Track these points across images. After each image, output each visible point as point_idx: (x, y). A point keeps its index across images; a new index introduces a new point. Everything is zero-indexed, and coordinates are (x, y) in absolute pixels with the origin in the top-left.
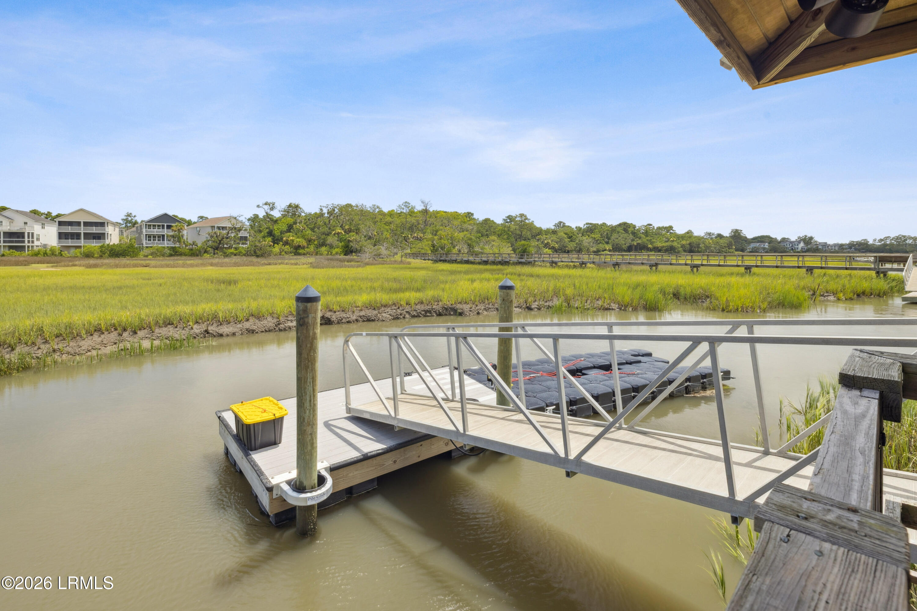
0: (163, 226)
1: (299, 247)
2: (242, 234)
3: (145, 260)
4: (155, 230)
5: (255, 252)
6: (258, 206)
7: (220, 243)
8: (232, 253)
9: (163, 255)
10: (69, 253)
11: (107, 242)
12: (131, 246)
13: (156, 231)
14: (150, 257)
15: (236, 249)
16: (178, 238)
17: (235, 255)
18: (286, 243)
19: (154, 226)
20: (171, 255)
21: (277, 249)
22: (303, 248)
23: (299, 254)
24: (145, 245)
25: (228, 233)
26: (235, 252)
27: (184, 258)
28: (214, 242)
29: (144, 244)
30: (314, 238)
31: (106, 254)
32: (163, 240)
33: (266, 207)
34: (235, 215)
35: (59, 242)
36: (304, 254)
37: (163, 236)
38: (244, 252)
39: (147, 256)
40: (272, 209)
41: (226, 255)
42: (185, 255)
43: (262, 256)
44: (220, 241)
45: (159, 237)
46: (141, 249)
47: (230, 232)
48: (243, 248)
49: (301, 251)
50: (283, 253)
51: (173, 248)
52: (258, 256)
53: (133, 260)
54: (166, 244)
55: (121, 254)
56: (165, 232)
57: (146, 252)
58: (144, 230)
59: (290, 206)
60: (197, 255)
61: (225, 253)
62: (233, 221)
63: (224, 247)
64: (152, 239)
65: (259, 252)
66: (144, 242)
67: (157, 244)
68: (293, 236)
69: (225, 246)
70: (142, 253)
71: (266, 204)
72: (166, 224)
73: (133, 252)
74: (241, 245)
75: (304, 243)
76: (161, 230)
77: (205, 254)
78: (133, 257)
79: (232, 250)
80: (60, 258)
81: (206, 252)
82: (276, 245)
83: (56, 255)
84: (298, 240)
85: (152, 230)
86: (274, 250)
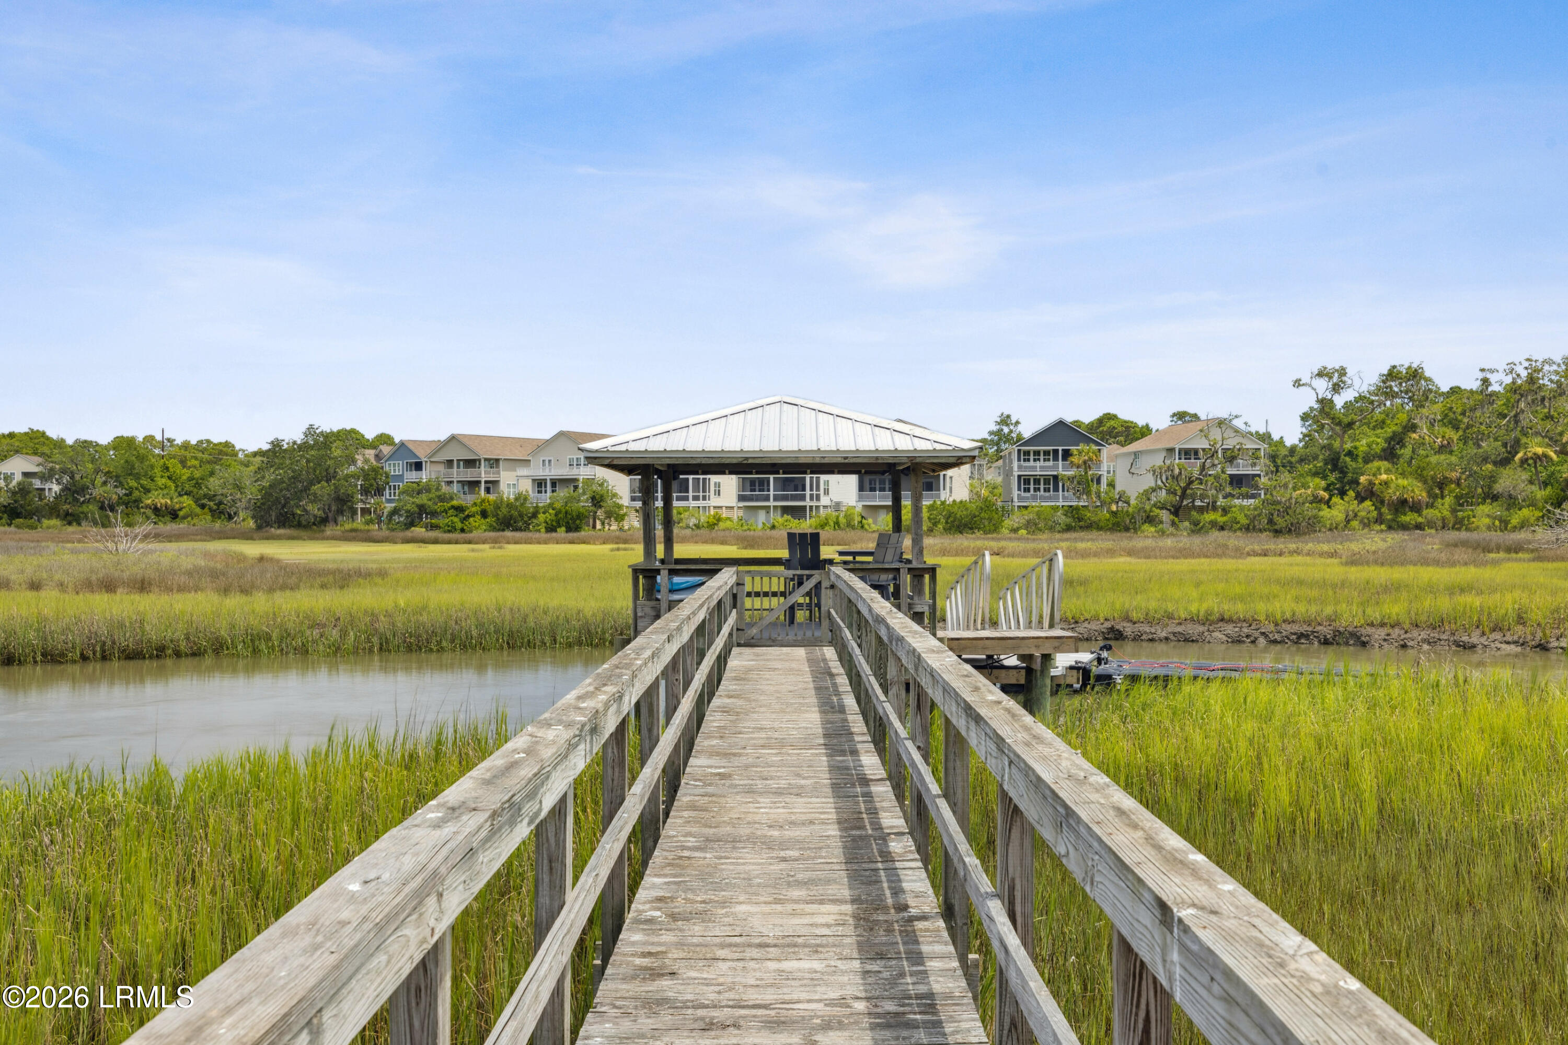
0: (1056, 452)
1: (1402, 505)
2: (1242, 468)
3: (1010, 539)
4: (1038, 464)
5: (1271, 521)
6: (1298, 383)
7: (1183, 496)
8: (1214, 524)
9: (1051, 529)
10: (875, 522)
11: (944, 495)
12: (987, 506)
13: (1040, 468)
14: (1023, 532)
15: (1225, 511)
16: (1084, 485)
17: (1222, 528)
18: (1369, 494)
19: (1037, 453)
20: (1069, 529)
21: (1338, 511)
22: (1416, 508)
23: (1404, 527)
24: (1017, 504)
25: (1203, 467)
26: (1221, 520)
27: (1094, 534)
28: (1169, 492)
29: (1016, 499)
30: (1454, 475)
31: (940, 526)
32: (1056, 489)
33: (1322, 386)
34: (1223, 414)
35: (861, 498)
36: (1419, 527)
37: (1056, 478)
38: (1244, 521)
39: (1015, 530)
40: (1336, 388)
41: (1197, 529)
42: (1100, 529)
43: (1292, 530)
44: (1184, 491)
45: (1047, 482)
46: (1006, 512)
47: (1208, 465)
48: (1242, 508)
49: (1409, 518)
50: (1355, 523)
51: (1072, 511)
52: (1277, 532)
53: (988, 539)
54: (1063, 499)
55: (966, 525)
56: (1061, 469)
57: (1016, 519)
58: (1015, 464)
59: (1392, 374)
60: (1127, 529)
61: (1196, 524)
62: (1216, 434)
63: (1194, 507)
64: (1032, 487)
65: (1281, 522)
66: (1015, 493)
67: (1042, 502)
68: (1388, 471)
69: (1198, 503)
70: (1007, 523)
71: (1320, 374)
72: (1060, 448)
73: (990, 520)
74: (1237, 502)
75: (1419, 492)
76: (1051, 463)
77: (1146, 527)
78: (990, 532)
79: (1210, 516)
80: (859, 533)
81: (1150, 520)
82: (1336, 499)
83: (853, 527)
84: (1403, 482)
85: (1032, 463)
86: (1325, 512)
